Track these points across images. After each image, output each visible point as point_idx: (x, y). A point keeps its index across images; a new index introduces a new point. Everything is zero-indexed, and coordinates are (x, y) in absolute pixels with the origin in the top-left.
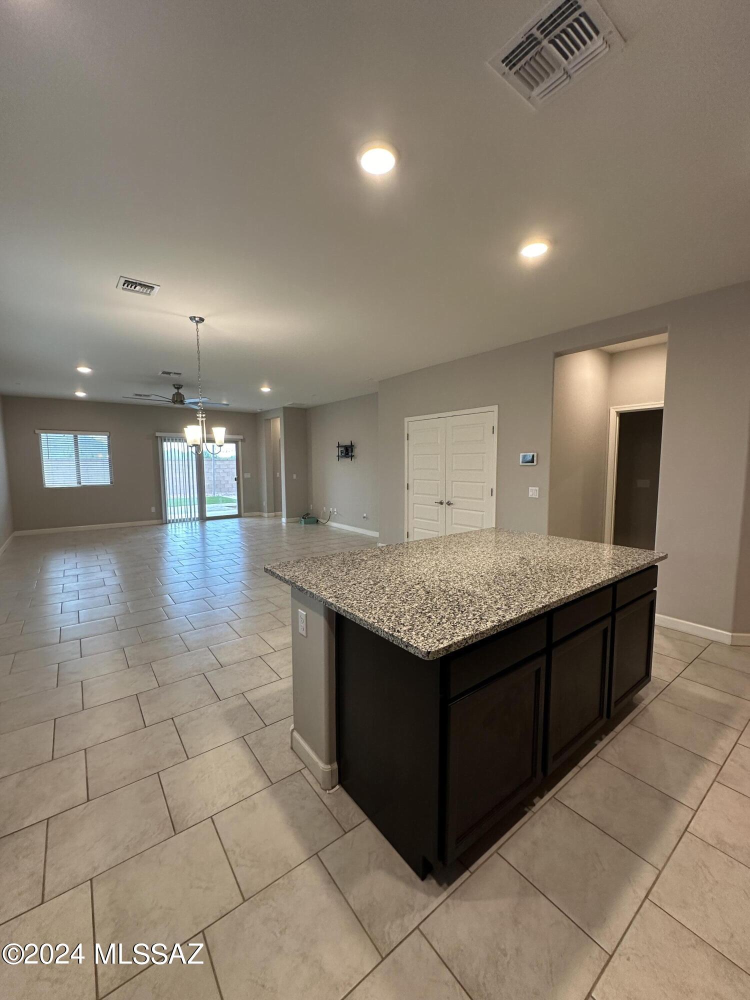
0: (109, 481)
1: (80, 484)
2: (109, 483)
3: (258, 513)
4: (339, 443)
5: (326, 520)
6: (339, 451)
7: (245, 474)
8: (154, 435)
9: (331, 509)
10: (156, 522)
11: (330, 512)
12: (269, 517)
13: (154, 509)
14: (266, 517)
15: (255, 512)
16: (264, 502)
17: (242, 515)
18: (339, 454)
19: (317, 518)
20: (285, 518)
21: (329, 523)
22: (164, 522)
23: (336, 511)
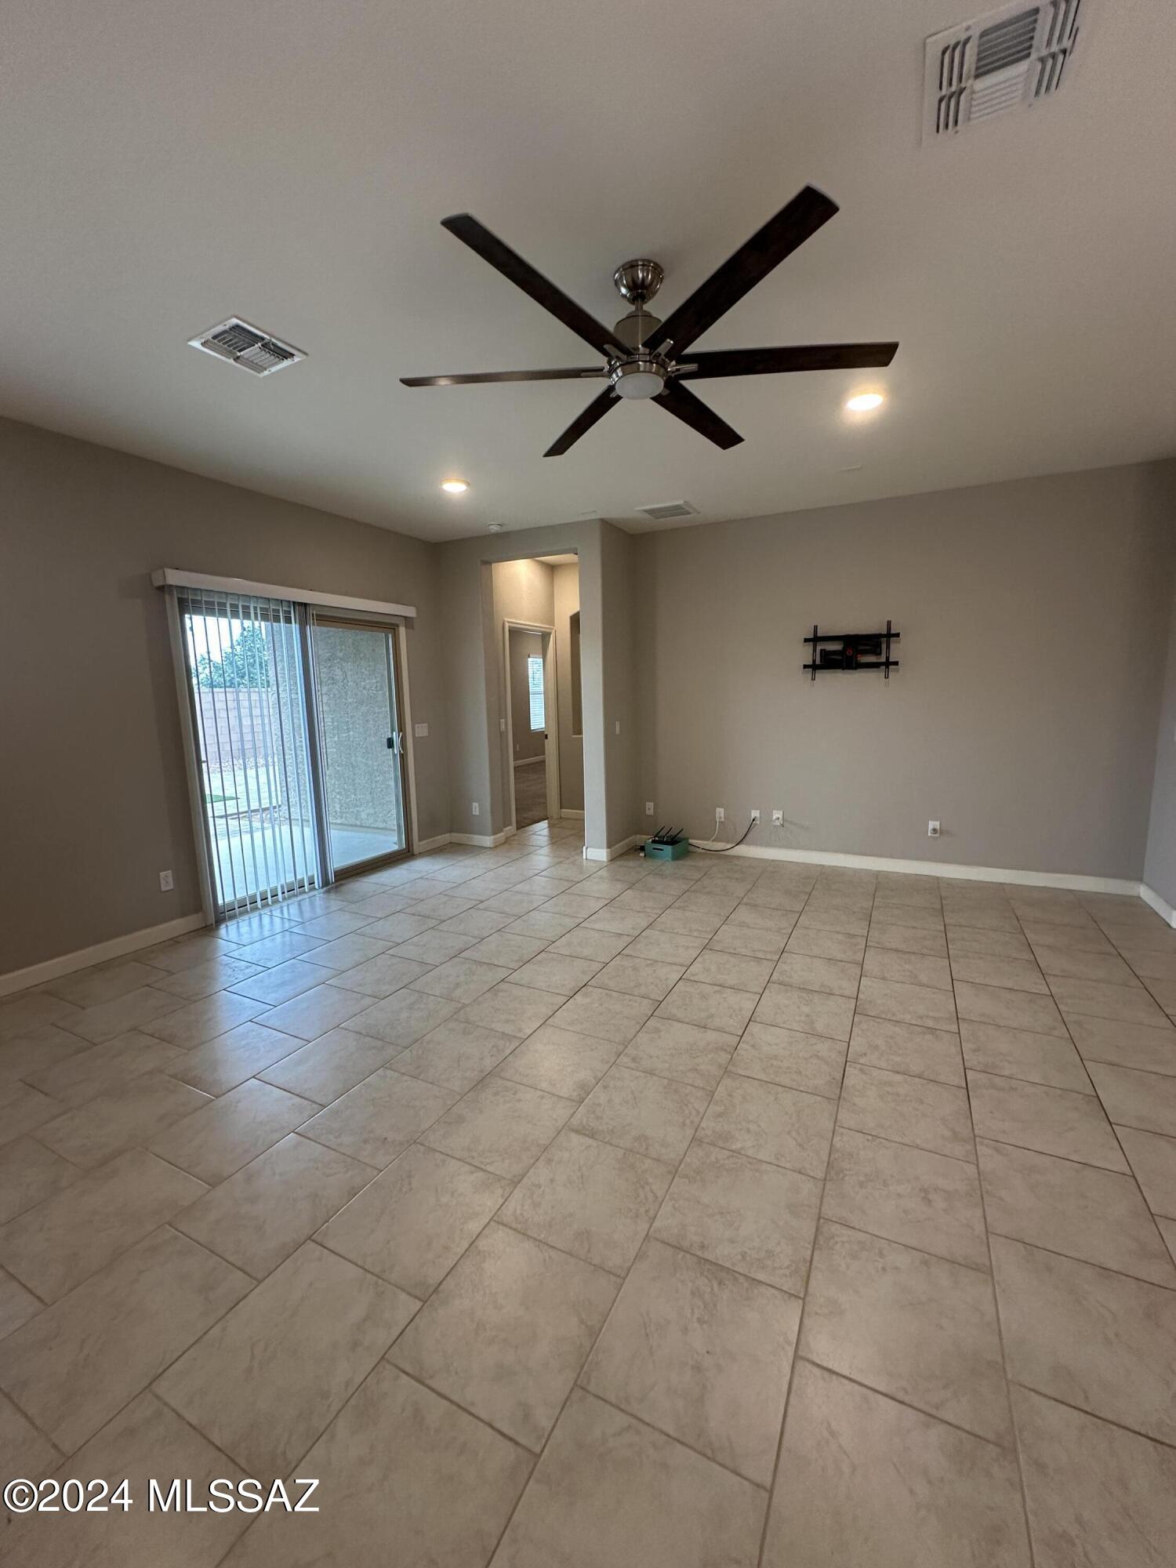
3: (455, 837)
4: (816, 627)
5: (728, 842)
6: (815, 650)
7: (417, 725)
8: (152, 585)
9: (755, 814)
10: (179, 925)
11: (754, 820)
12: (496, 847)
13: (170, 880)
14: (485, 848)
15: (441, 834)
16: (475, 805)
17: (415, 847)
18: (814, 661)
19: (687, 839)
20: (603, 848)
21: (743, 850)
22: (212, 920)
23: (780, 817)
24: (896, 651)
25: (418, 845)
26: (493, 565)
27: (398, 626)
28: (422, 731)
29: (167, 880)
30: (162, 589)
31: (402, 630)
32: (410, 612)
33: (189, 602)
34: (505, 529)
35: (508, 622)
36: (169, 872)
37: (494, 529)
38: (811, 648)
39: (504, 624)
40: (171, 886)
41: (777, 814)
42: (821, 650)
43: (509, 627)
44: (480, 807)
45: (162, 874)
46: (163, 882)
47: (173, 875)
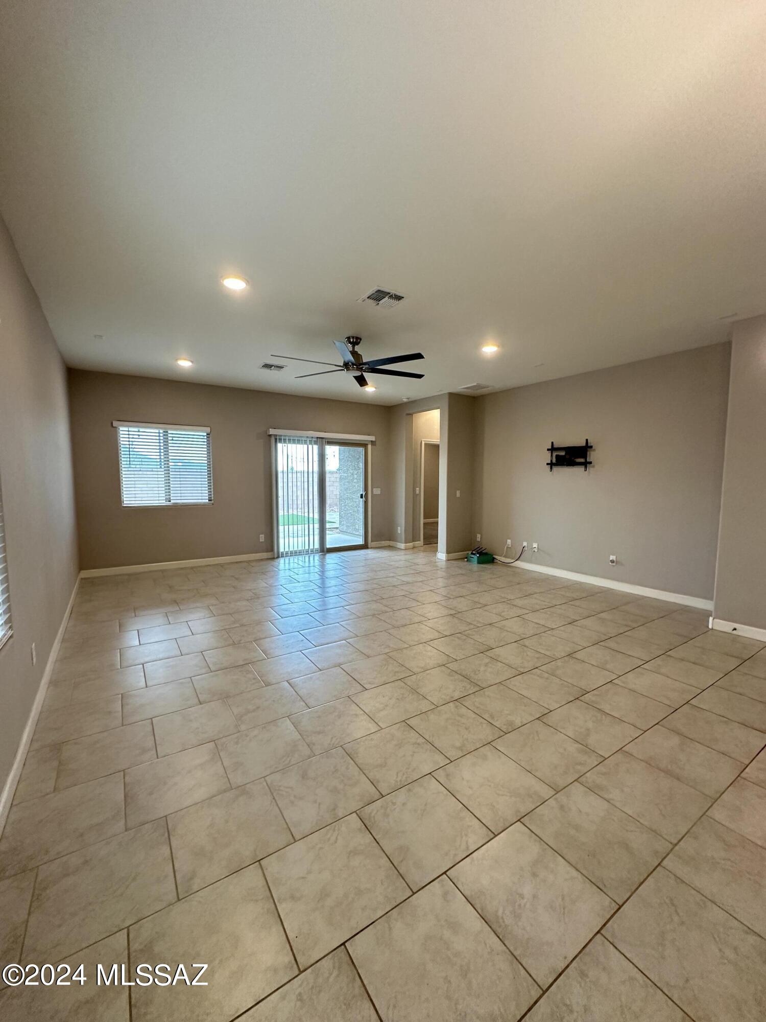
0: (207, 498)
1: (170, 501)
2: (207, 501)
3: (391, 543)
4: (552, 443)
5: (513, 559)
6: (552, 456)
7: (374, 489)
8: (266, 433)
9: (525, 544)
10: (265, 555)
11: (524, 548)
12: (406, 549)
13: (263, 538)
14: (401, 549)
15: (384, 541)
16: (399, 528)
17: (369, 544)
18: (551, 461)
19: (493, 555)
20: (444, 553)
21: (519, 564)
22: (276, 556)
23: (536, 547)
24: (592, 456)
25: (370, 544)
26: (414, 415)
27: (367, 444)
28: (377, 491)
29: (262, 538)
30: (270, 436)
31: (370, 447)
32: (372, 438)
33: (278, 439)
34: (410, 400)
35: (424, 441)
36: (263, 535)
37: (405, 400)
38: (550, 454)
39: (421, 442)
40: (263, 541)
41: (535, 545)
42: (556, 455)
43: (425, 443)
44: (400, 530)
45: (261, 536)
46: (261, 539)
47: (265, 538)
